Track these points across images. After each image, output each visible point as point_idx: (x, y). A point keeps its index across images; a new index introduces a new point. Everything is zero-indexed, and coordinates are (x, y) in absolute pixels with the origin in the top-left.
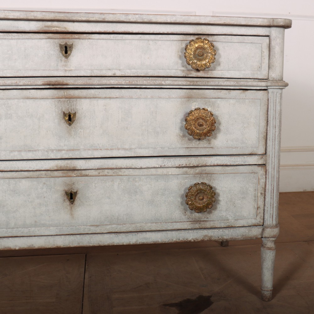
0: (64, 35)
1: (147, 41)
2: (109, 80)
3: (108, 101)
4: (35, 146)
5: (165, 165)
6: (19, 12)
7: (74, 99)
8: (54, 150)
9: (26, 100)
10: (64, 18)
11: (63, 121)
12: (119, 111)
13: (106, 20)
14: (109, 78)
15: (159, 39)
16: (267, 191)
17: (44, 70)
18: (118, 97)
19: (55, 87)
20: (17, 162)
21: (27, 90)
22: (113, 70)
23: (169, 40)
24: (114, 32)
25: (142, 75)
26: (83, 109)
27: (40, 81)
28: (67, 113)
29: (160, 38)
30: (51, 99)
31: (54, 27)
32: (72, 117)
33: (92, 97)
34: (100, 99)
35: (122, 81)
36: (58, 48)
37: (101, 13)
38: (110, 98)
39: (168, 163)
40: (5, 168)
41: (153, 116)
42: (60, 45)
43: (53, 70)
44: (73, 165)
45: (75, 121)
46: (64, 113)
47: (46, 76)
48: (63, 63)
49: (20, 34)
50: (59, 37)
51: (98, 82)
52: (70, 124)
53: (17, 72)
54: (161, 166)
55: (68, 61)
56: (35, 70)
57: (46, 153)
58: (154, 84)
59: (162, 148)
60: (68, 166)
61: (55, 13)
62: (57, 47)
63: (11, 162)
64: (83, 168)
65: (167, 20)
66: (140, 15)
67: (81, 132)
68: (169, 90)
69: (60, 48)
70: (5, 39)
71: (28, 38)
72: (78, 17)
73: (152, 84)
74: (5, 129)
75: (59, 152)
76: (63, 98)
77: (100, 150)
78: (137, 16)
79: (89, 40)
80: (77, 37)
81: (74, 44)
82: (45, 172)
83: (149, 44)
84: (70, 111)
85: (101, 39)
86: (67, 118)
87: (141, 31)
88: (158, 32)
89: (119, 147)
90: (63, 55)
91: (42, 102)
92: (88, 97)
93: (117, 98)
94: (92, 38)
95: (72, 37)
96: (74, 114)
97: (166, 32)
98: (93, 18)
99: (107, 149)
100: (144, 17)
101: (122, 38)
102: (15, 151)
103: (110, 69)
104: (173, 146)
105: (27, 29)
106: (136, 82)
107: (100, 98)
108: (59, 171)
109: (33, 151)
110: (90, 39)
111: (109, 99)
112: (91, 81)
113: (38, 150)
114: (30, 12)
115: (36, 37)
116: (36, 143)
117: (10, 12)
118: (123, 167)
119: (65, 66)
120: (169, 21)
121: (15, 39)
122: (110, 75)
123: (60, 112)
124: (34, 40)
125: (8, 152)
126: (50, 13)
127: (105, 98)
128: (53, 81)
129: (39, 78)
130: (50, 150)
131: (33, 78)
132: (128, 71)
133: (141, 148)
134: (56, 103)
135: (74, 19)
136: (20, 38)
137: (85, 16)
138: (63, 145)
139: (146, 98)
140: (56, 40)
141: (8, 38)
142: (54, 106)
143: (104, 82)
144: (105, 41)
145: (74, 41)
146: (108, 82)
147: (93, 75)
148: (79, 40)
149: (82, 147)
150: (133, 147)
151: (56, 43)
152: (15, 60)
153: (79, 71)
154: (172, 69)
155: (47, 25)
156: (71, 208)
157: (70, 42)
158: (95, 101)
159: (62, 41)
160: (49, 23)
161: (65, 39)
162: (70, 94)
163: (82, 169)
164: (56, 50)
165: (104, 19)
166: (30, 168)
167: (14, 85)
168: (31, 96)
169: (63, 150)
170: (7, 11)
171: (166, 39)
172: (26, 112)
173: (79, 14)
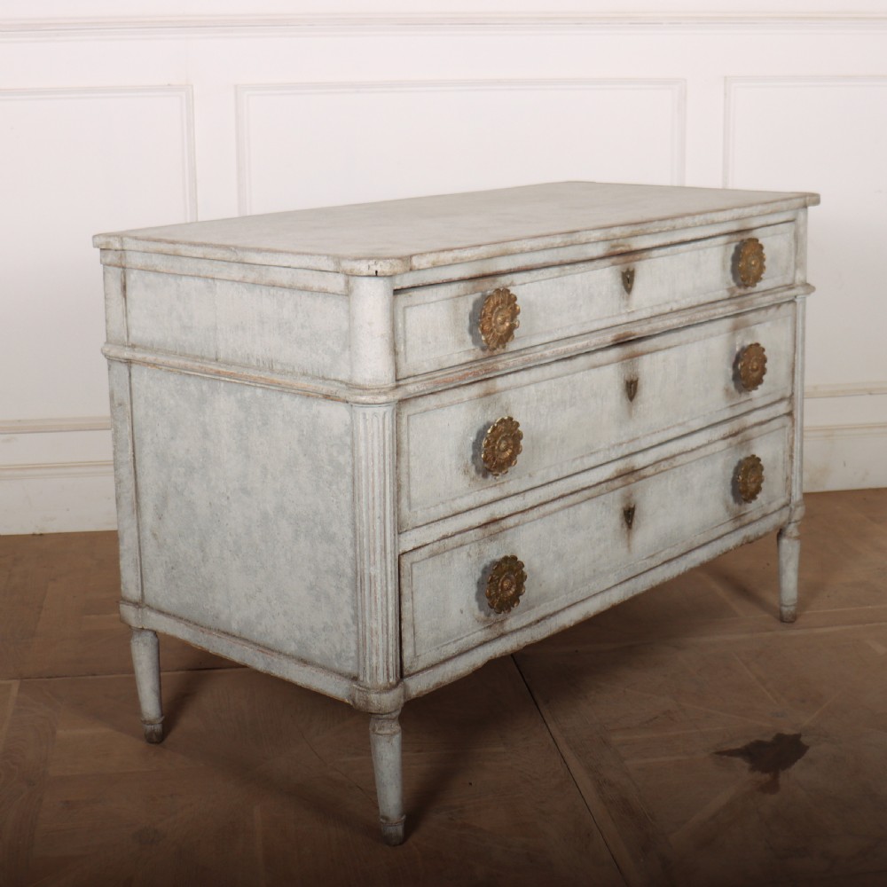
0: (627, 256)
3: (666, 353)
4: (597, 445)
7: (637, 358)
8: (615, 445)
9: (591, 370)
11: (625, 395)
12: (676, 367)
15: (708, 246)
16: (795, 450)
20: (579, 476)
21: (593, 353)
22: (671, 303)
23: (716, 245)
24: (671, 243)
25: (695, 304)
26: (644, 372)
27: (609, 337)
28: (630, 381)
30: (615, 362)
31: (619, 246)
33: (653, 350)
36: (621, 279)
38: (669, 348)
39: (715, 435)
41: (704, 365)
42: (623, 273)
43: (616, 315)
44: (631, 465)
45: (636, 393)
46: (627, 382)
48: (626, 302)
49: (586, 263)
50: (622, 262)
52: (631, 399)
55: (631, 298)
56: (600, 319)
57: (607, 453)
59: (710, 413)
60: (627, 466)
62: (619, 277)
63: (573, 478)
64: (641, 466)
67: (641, 408)
71: (593, 268)
75: (620, 446)
76: (627, 358)
77: (657, 433)
79: (648, 260)
80: (638, 257)
81: (636, 269)
82: (606, 484)
83: (700, 256)
84: (632, 377)
85: (659, 257)
86: (629, 390)
88: (708, 235)
89: (674, 422)
90: (625, 289)
91: (606, 369)
92: (650, 351)
93: (675, 346)
94: (651, 257)
95: (634, 259)
96: (636, 381)
99: (664, 430)
102: (577, 459)
103: (667, 303)
104: (719, 407)
105: (595, 255)
107: (661, 350)
108: (619, 478)
109: (595, 453)
113: (600, 450)
115: (601, 265)
116: (598, 439)
119: (627, 307)
121: (580, 272)
122: (668, 311)
123: (623, 381)
124: (598, 271)
125: (570, 462)
127: (665, 349)
128: (621, 334)
129: (605, 331)
130: (611, 445)
133: (693, 419)
134: (620, 368)
136: (586, 270)
138: (624, 435)
139: (700, 340)
140: (619, 266)
141: (574, 273)
142: (618, 373)
145: (635, 265)
148: (639, 261)
149: (640, 433)
150: (686, 418)
151: (619, 272)
153: (640, 312)
154: (719, 290)
155: (613, 244)
156: (629, 536)
157: (631, 267)
158: (655, 357)
159: (625, 266)
160: (615, 242)
161: (627, 262)
162: (634, 351)
164: (619, 283)
166: (590, 482)
168: (597, 363)
169: (624, 443)
172: (591, 390)
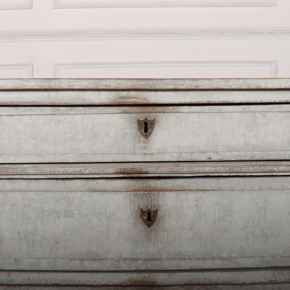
0: (144, 108)
1: (253, 113)
2: (203, 166)
3: (200, 194)
4: (102, 253)
5: (276, 279)
6: (87, 80)
7: (156, 192)
8: (127, 259)
9: (92, 192)
10: (144, 87)
11: (140, 221)
12: (215, 208)
13: (200, 88)
14: (203, 164)
15: (269, 111)
17: (117, 154)
18: (214, 188)
19: (130, 175)
20: (78, 274)
21: (94, 180)
22: (208, 153)
23: (282, 111)
24: (210, 102)
25: (247, 159)
26: (166, 205)
27: (111, 169)
28: (146, 210)
29: (270, 109)
30: (125, 191)
31: (131, 98)
32: (152, 215)
33: (179, 189)
34: (190, 192)
35: (220, 168)
36: (136, 125)
37: (193, 79)
38: (204, 190)
39: (280, 277)
40: (61, 281)
41: (260, 213)
42: (138, 121)
43: (128, 154)
44: (151, 279)
45: (156, 222)
46: (142, 210)
47: (119, 161)
48: (142, 144)
49: (86, 108)
50: (136, 111)
51: (187, 170)
52: (149, 226)
53: (81, 157)
54: (270, 281)
55: (149, 142)
56: (105, 154)
57: (116, 263)
58: (263, 171)
59: (272, 256)
60: (145, 280)
61: (133, 80)
62: (134, 123)
63: (70, 274)
64: (165, 283)
65: (281, 86)
66: (244, 80)
67: (164, 235)
68: (282, 178)
69: (139, 125)
70: (68, 114)
71: (97, 113)
72: (162, 85)
73: (260, 171)
74: (64, 231)
75: (134, 261)
76: (142, 191)
77: (188, 260)
78: (241, 82)
79: (176, 114)
80: (161, 110)
81: (156, 119)
82: (114, 287)
83: (256, 118)
84: (150, 207)
85: (192, 113)
86: (146, 217)
87: (245, 100)
88: (267, 101)
89: (215, 255)
90: (142, 134)
91: (113, 196)
92: (174, 189)
93: (212, 190)
94: (180, 111)
95: (154, 111)
96: (155, 211)
97: (278, 101)
98: (183, 85)
99: (198, 259)
100: (250, 83)
101: (221, 110)
102: (75, 260)
103: (203, 152)
104: (287, 253)
105: (97, 102)
106: (239, 169)
107: (190, 190)
108: (133, 287)
109: (99, 260)
110: (177, 112)
111: (202, 192)
112: (179, 168)
113: (106, 259)
114: (101, 80)
115: (107, 111)
116: (103, 249)
117: (76, 80)
118: (220, 282)
119: (144, 149)
120: (283, 87)
121: (80, 114)
122: (204, 159)
123: (136, 209)
124: (104, 115)
125: (66, 260)
126: (127, 80)
127: (197, 190)
128: (128, 169)
129: (110, 164)
130: (122, 258)
131: (103, 165)
132: (228, 153)
133: (245, 257)
134: (132, 197)
135: (158, 87)
136: (87, 113)
137: (171, 83)
138: (139, 253)
139: (252, 190)
140: (134, 114)
141: (72, 113)
142: (129, 201)
143: (195, 169)
144: (197, 114)
145: (156, 116)
146: (202, 170)
147: (182, 160)
148: (162, 114)
149: (164, 256)
150: (233, 255)
151: (133, 119)
152: (80, 140)
153: (162, 155)
154: (286, 150)
155: (121, 95)
157: (151, 117)
158: (183, 195)
159: (141, 116)
160: (125, 94)
161: (145, 113)
162: (150, 186)
163: (164, 285)
164: (133, 128)
165: (197, 86)
166: (94, 281)
167: (77, 173)
168: (99, 188)
169: (139, 259)
170: (72, 80)
171: (277, 111)
172: (92, 209)
173: (164, 81)
